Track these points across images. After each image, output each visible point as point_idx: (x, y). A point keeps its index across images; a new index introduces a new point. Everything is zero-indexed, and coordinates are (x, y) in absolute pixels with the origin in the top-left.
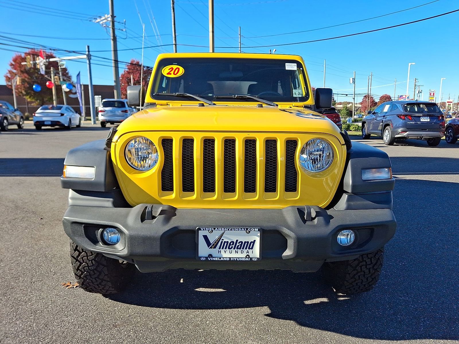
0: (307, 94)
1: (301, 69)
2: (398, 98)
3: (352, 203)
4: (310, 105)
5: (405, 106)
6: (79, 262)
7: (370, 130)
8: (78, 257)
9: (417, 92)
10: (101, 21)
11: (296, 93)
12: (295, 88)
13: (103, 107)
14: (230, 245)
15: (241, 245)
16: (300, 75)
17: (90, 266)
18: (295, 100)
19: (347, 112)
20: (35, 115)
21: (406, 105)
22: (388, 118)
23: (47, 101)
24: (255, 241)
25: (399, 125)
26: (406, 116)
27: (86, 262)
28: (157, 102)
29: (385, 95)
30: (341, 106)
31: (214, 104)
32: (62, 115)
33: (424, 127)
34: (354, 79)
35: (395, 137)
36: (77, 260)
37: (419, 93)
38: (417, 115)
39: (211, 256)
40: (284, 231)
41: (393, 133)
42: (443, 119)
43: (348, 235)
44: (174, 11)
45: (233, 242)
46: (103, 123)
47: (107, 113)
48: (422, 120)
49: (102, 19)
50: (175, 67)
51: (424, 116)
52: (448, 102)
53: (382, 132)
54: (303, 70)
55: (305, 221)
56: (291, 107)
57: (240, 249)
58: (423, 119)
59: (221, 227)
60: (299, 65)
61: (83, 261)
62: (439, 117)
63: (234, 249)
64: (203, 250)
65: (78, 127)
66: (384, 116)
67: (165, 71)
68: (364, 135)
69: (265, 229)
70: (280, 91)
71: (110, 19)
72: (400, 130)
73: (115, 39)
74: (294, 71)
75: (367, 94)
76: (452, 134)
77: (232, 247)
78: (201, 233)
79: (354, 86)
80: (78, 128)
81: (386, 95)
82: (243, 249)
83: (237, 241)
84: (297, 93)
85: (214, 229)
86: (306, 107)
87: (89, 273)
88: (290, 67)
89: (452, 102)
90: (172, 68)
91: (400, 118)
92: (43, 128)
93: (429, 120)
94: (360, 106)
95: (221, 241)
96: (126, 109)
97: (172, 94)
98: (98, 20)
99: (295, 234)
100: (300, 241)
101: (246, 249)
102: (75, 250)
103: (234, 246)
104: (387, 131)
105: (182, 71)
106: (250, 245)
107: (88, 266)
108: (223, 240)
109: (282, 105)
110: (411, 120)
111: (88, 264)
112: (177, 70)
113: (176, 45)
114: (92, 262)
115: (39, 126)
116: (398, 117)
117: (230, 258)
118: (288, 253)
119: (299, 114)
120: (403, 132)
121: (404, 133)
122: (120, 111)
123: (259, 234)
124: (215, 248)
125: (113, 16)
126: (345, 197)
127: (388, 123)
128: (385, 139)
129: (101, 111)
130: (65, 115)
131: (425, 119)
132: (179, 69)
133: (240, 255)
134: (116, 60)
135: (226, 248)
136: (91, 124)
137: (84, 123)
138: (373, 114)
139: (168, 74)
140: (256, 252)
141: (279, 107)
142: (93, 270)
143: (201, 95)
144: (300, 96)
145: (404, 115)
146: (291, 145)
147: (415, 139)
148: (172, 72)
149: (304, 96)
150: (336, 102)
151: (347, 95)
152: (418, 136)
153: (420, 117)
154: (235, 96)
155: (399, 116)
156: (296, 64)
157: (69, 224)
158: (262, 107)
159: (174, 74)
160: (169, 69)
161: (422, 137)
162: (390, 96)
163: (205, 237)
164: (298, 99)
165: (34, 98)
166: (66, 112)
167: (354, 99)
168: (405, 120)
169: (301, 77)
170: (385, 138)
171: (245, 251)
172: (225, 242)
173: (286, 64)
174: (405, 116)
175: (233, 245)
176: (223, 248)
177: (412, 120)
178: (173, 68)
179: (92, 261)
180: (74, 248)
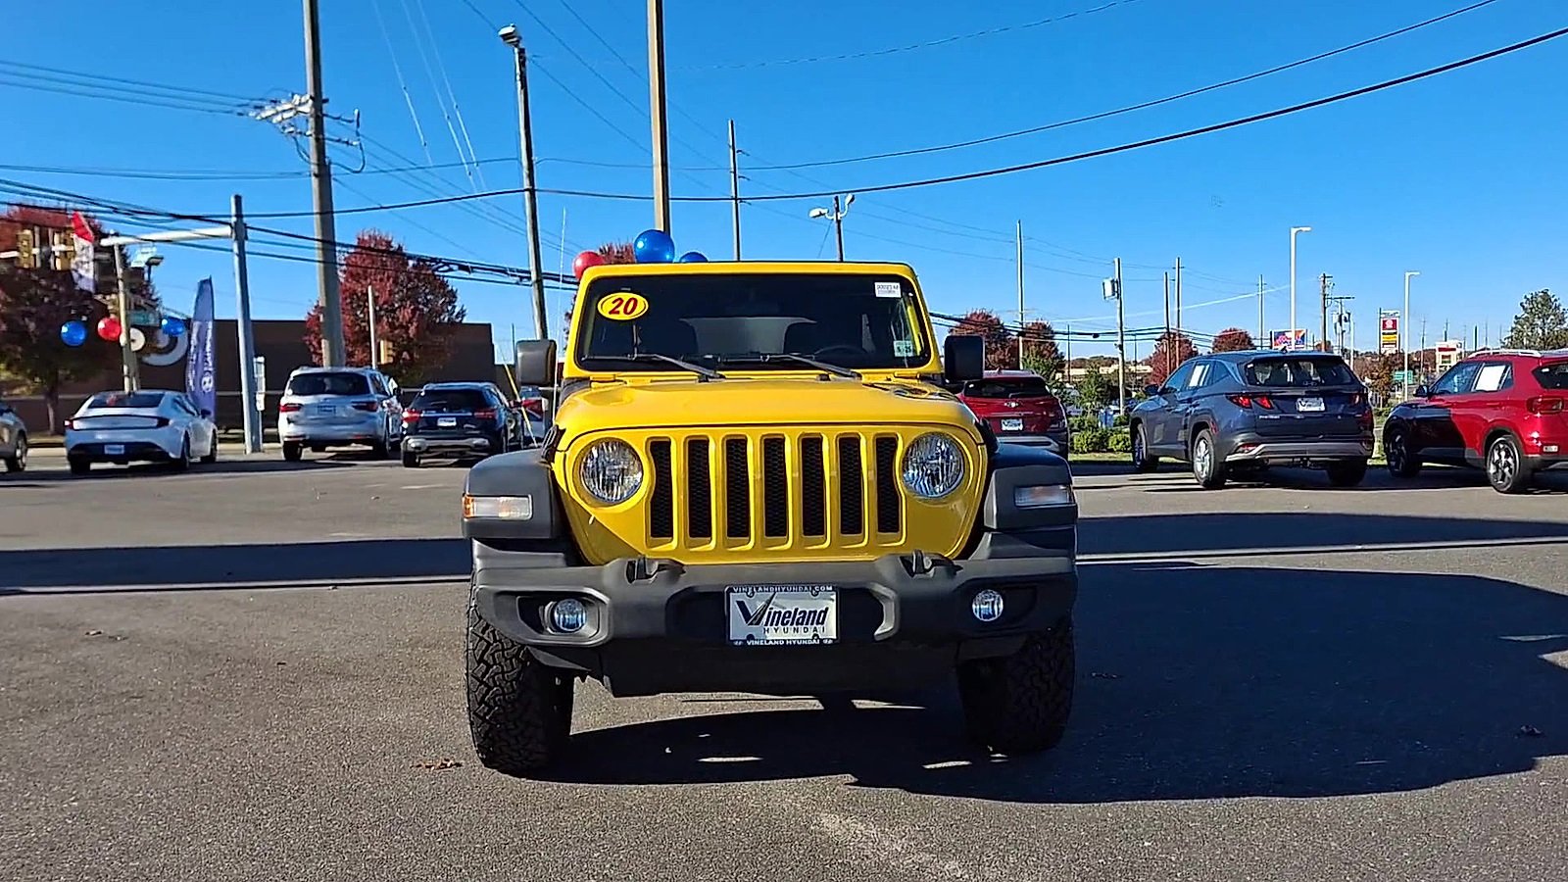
0: (926, 349)
1: (911, 294)
2: (1271, 339)
3: (1000, 548)
4: (933, 375)
5: (1249, 366)
6: (486, 685)
7: (1158, 444)
8: (484, 676)
9: (1335, 319)
10: (277, 113)
11: (900, 348)
12: (899, 338)
13: (294, 394)
14: (784, 617)
15: (804, 617)
16: (909, 308)
17: (508, 694)
18: (898, 363)
19: (1101, 392)
20: (71, 427)
21: (1252, 365)
22: (1204, 404)
23: (67, 378)
24: (827, 609)
25: (1236, 423)
26: (1254, 396)
27: (500, 686)
28: (592, 375)
29: (1231, 331)
30: (1082, 372)
31: (722, 377)
32: (163, 422)
33: (1309, 428)
34: (1116, 283)
35: (1227, 460)
36: (482, 683)
37: (1340, 321)
38: (1289, 393)
39: (751, 637)
40: (876, 589)
41: (1221, 447)
42: (1364, 402)
43: (993, 603)
44: (524, 86)
45: (790, 612)
46: (292, 448)
47: (306, 414)
48: (1301, 409)
49: (279, 108)
50: (626, 296)
51: (1311, 395)
52: (1440, 350)
53: (1187, 445)
54: (915, 297)
55: (912, 574)
56: (890, 380)
57: (802, 624)
58: (1303, 403)
59: (769, 585)
60: (906, 286)
61: (494, 682)
62: (1351, 397)
63: (792, 624)
64: (738, 629)
65: (209, 463)
66: (1189, 400)
67: (606, 307)
68: (1139, 460)
69: (844, 587)
70: (867, 343)
71: (307, 108)
72: (1238, 440)
73: (324, 174)
74: (895, 300)
75: (1165, 330)
76: (1403, 448)
77: (788, 622)
78: (734, 598)
79: (1119, 306)
80: (212, 466)
81: (1235, 330)
82: (807, 624)
83: (796, 610)
84: (902, 347)
85: (757, 589)
86: (923, 378)
87: (504, 708)
88: (886, 291)
89: (1454, 350)
90: (621, 300)
91: (1238, 404)
92: (94, 466)
93: (1323, 408)
94: (1149, 369)
95: (768, 610)
96: (371, 399)
97: (625, 358)
98: (269, 112)
99: (896, 592)
100: (905, 605)
101: (812, 624)
102: (479, 663)
103: (790, 619)
104: (1202, 444)
105: (642, 305)
106: (819, 618)
107: (504, 694)
108: (771, 609)
109: (870, 375)
110: (1268, 408)
111: (502, 688)
112: (632, 303)
113: (532, 192)
114: (512, 685)
115: (83, 460)
116: (1231, 399)
117: (785, 641)
118: (886, 627)
119: (902, 391)
120: (1247, 444)
121: (1250, 448)
122: (349, 407)
123: (834, 597)
124: (758, 624)
125: (318, 100)
126: (987, 537)
127: (1203, 418)
128: (1199, 469)
129: (288, 408)
130: (171, 422)
131: (1310, 405)
132: (636, 301)
133: (802, 635)
134: (326, 239)
135: (777, 625)
136: (244, 451)
137: (227, 451)
138: (1160, 394)
139: (611, 313)
140: (830, 630)
141: (864, 379)
142: (512, 703)
143: (693, 358)
144: (911, 354)
145: (1246, 396)
146: (885, 446)
147: (1288, 465)
148: (621, 309)
149: (919, 354)
150: (1066, 358)
151: (1096, 336)
152: (1293, 458)
153: (1295, 398)
154: (765, 358)
155: (1233, 398)
156: (898, 284)
157: (492, 598)
158: (829, 379)
159: (625, 312)
160: (614, 302)
161: (1308, 457)
162: (1246, 336)
163: (741, 604)
164: (905, 360)
165: (21, 370)
166: (174, 412)
167: (1121, 347)
168: (1251, 408)
169: (910, 311)
170: (1198, 466)
171: (811, 628)
172: (775, 613)
173: (876, 284)
174: (1252, 398)
175: (789, 617)
176: (772, 625)
177: (1272, 408)
178: (623, 298)
179: (511, 682)
180: (478, 658)
